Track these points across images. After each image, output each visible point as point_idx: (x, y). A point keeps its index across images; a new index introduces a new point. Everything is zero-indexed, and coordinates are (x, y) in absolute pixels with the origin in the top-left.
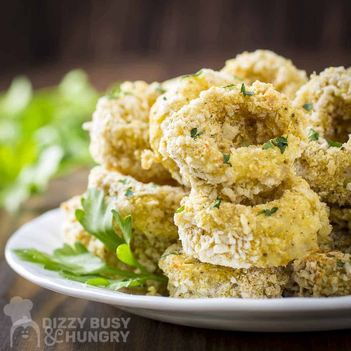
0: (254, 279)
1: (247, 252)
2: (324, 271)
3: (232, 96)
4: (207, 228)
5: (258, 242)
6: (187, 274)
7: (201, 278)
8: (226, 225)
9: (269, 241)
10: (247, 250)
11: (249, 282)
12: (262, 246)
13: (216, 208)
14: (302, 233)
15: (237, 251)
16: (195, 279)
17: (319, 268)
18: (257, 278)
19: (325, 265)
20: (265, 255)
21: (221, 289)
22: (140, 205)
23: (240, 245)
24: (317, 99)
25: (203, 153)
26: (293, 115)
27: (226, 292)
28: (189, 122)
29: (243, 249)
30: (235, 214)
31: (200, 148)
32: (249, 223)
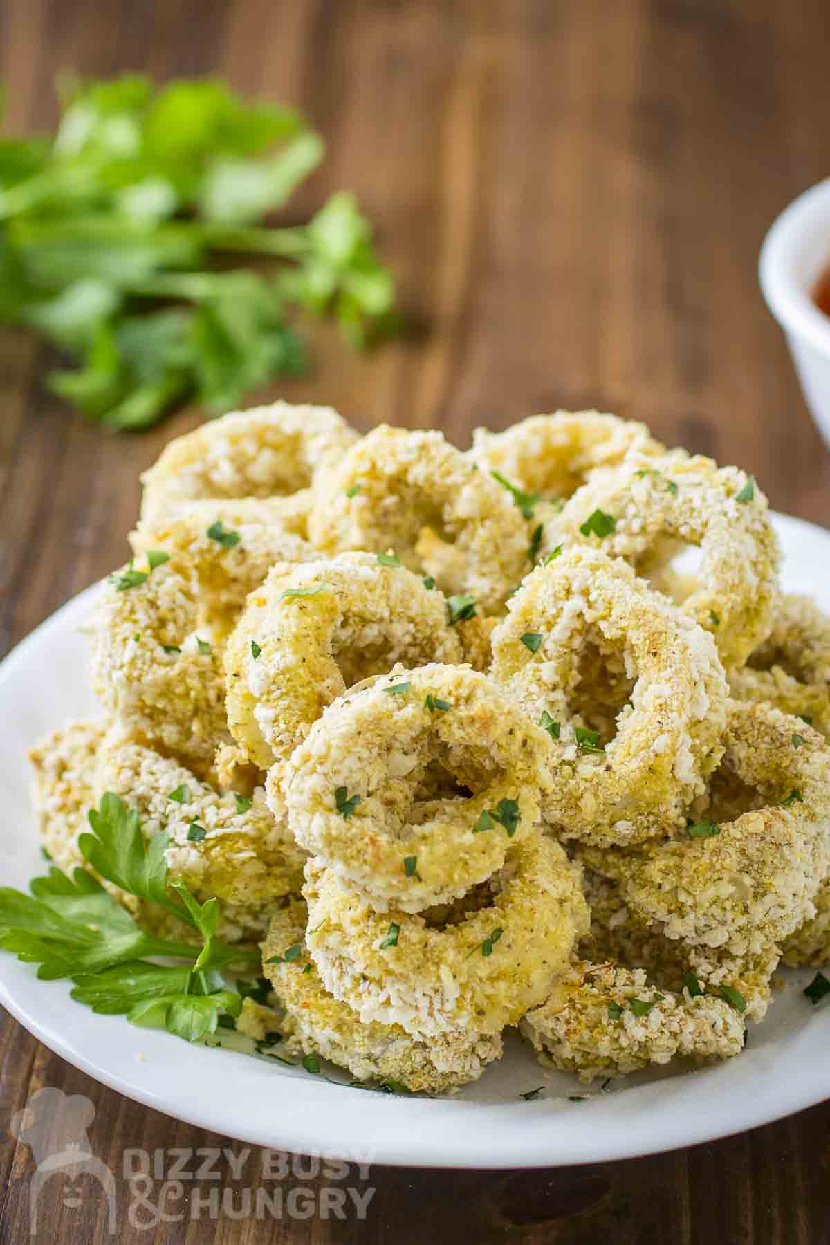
0: (457, 1039)
1: (450, 1015)
2: (582, 1018)
3: (410, 718)
4: (372, 973)
5: (468, 996)
6: (328, 1020)
7: (357, 1030)
8: (412, 976)
9: (489, 990)
10: (449, 1012)
11: (448, 1043)
12: (475, 999)
13: (392, 947)
14: (544, 962)
15: (431, 1014)
16: (345, 1028)
17: (574, 1014)
18: (463, 1038)
19: (585, 1007)
20: (481, 1013)
21: (394, 1049)
22: (221, 859)
23: (437, 1006)
24: (550, 626)
25: (366, 857)
26: (525, 743)
27: (404, 1055)
28: (331, 774)
29: (444, 1011)
30: (428, 961)
31: (360, 845)
32: (455, 977)
